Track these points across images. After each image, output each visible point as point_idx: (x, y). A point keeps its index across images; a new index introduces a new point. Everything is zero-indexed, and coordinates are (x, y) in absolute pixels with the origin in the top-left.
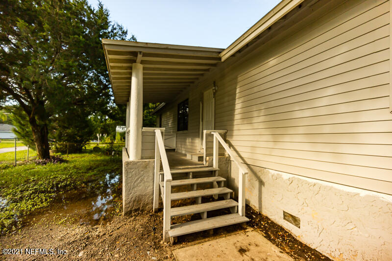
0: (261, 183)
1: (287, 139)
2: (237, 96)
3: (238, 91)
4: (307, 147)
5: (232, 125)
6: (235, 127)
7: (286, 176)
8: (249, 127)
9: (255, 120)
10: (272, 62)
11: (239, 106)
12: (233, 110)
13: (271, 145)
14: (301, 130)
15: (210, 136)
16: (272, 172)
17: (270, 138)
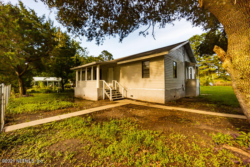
0: (127, 91)
1: (131, 82)
2: (121, 72)
3: (121, 71)
4: (134, 83)
5: (119, 79)
6: (120, 80)
7: (131, 89)
8: (124, 80)
9: (125, 78)
10: (128, 67)
11: (121, 74)
12: (120, 75)
13: (128, 83)
14: (133, 80)
15: (114, 82)
16: (129, 89)
17: (128, 82)
